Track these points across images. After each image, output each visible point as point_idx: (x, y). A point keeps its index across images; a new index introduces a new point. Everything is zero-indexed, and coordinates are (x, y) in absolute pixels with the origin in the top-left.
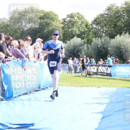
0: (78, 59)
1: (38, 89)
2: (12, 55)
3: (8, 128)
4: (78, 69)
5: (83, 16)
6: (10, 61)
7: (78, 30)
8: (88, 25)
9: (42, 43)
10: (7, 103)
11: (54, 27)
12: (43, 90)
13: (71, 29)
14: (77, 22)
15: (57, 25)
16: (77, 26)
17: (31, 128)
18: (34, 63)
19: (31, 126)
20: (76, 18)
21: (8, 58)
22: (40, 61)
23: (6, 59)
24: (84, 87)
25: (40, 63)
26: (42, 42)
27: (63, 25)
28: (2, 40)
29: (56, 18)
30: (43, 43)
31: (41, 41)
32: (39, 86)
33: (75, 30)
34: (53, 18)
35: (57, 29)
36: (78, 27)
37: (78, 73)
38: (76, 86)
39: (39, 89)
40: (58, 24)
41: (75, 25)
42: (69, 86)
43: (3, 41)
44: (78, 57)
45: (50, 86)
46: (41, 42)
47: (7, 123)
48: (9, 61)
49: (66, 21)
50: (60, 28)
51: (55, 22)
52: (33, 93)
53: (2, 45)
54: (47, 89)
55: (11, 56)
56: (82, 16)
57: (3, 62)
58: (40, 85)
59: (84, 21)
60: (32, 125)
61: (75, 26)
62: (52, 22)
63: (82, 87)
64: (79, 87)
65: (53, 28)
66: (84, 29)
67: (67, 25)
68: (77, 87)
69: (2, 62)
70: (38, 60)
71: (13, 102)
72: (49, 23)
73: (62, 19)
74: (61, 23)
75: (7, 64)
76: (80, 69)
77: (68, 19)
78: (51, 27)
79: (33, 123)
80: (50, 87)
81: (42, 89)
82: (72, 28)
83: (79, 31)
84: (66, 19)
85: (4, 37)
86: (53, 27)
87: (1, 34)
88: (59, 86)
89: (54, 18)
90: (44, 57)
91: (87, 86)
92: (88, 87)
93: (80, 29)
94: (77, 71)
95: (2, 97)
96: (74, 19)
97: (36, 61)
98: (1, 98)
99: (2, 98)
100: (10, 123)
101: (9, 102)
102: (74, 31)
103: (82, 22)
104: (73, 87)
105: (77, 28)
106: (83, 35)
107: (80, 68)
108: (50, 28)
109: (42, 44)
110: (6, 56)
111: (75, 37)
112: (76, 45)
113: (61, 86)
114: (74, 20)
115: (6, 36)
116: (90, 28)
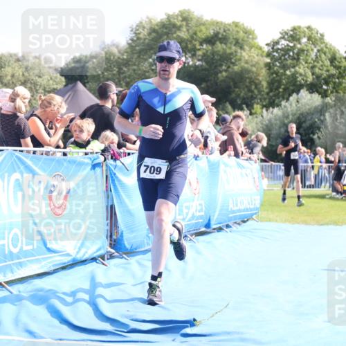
0: (309, 151)
1: (203, 229)
2: (135, 139)
3: (128, 329)
4: (310, 178)
5: (322, 35)
6: (133, 154)
7: (310, 74)
8: (335, 59)
9: (213, 108)
10: (126, 264)
11: (246, 66)
12: (218, 231)
13: (293, 70)
14: (307, 51)
15: (253, 59)
16: (306, 63)
17: (188, 330)
18: (194, 160)
19: (187, 327)
20: (304, 40)
21: (125, 146)
22: (209, 156)
23: (121, 150)
24: (327, 224)
25: (209, 161)
26: (213, 104)
27: (268, 60)
28: (110, 101)
29: (250, 41)
30: (216, 108)
31: (209, 101)
32: (206, 221)
33: (303, 73)
34: (240, 41)
35: (254, 69)
36: (311, 65)
37: (310, 186)
38: (306, 223)
39: (208, 230)
40: (254, 57)
41: (303, 59)
42: (285, 221)
43: (113, 101)
44: (309, 144)
45: (236, 223)
46: (210, 104)
47: (126, 317)
48: (129, 154)
49: (278, 49)
50: (262, 69)
51: (247, 52)
52: (190, 240)
53: (111, 113)
54: (228, 230)
55: (134, 143)
56: (319, 35)
57: (115, 157)
58: (209, 220)
59: (327, 48)
60: (192, 323)
61: (301, 61)
62: (239, 51)
63: (322, 225)
64: (313, 225)
65: (242, 67)
66: (328, 71)
67: (280, 58)
68: (310, 224)
69: (112, 158)
70: (203, 153)
71: (140, 264)
72: (231, 54)
73: (267, 45)
74: (265, 54)
75: (123, 164)
76: (316, 177)
77: (284, 43)
78: (237, 65)
79: (195, 320)
80: (235, 225)
81: (214, 229)
82: (294, 67)
83: (313, 74)
84: (277, 43)
85: (116, 92)
86: (243, 64)
87: (109, 83)
88: (261, 221)
89: (243, 40)
90: (219, 143)
91: (335, 223)
92: (337, 225)
93: (317, 70)
94: (307, 183)
95: (112, 248)
96: (300, 43)
97: (200, 154)
98: (109, 252)
99: (113, 251)
100: (134, 317)
101: (129, 264)
102: (301, 75)
103: (318, 51)
104: (296, 225)
105: (308, 68)
106: (325, 87)
107: (316, 175)
108: (236, 68)
109: (214, 111)
110: (122, 141)
111: (302, 91)
112: (302, 114)
113: (267, 221)
114: (299, 46)
115: (120, 89)
116: (342, 68)
